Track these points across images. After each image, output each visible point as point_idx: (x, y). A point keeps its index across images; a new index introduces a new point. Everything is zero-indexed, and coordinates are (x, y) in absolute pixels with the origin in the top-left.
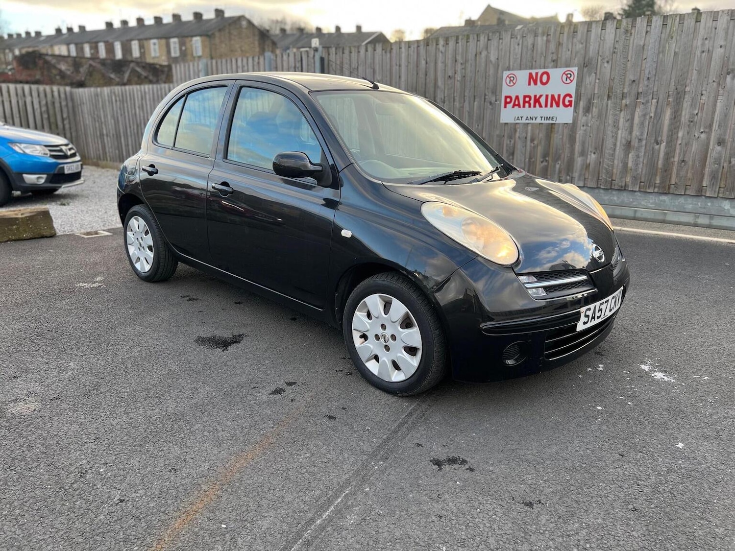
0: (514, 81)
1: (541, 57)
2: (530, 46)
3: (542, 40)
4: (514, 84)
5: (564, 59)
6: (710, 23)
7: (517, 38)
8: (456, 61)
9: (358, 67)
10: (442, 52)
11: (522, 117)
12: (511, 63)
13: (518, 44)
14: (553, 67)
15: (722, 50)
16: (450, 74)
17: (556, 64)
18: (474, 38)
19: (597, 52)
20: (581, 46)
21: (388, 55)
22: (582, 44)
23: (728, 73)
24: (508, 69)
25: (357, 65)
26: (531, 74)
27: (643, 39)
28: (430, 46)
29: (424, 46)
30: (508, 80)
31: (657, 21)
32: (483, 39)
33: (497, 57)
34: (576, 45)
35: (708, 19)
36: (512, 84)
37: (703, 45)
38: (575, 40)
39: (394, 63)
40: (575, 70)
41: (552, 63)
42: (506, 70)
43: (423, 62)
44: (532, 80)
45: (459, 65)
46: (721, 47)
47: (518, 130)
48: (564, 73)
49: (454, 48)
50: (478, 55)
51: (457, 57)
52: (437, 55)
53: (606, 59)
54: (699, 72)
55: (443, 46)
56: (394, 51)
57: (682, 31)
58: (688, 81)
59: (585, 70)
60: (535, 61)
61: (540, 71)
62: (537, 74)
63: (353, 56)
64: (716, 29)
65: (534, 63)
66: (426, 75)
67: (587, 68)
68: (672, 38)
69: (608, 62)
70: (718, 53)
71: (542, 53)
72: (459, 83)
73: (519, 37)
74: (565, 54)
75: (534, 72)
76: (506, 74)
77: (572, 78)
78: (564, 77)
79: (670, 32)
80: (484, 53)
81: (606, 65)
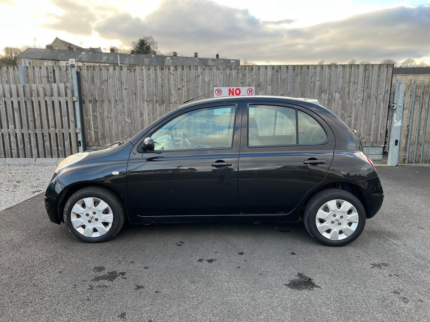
0: (221, 93)
1: (235, 81)
2: (228, 75)
3: (235, 72)
4: (221, 94)
5: (247, 82)
6: (314, 70)
7: (220, 70)
8: (183, 80)
9: (107, 80)
10: (172, 74)
11: (226, 112)
12: (218, 83)
13: (222, 73)
14: (242, 86)
15: (319, 82)
16: (179, 87)
17: (243, 84)
18: (194, 68)
19: (264, 80)
20: (255, 76)
21: (133, 73)
22: (256, 75)
23: (322, 92)
24: (216, 86)
25: (107, 78)
26: (230, 90)
27: (285, 75)
28: (164, 70)
29: (160, 70)
30: (217, 92)
31: (290, 67)
32: (200, 69)
33: (209, 79)
34: (253, 76)
35: (312, 68)
36: (219, 94)
37: (311, 79)
38: (252, 73)
39: (138, 79)
40: (254, 88)
41: (241, 84)
42: (215, 87)
43: (160, 79)
44: (231, 92)
45: (185, 82)
46: (318, 81)
47: (225, 119)
48: (248, 89)
49: (181, 73)
50: (197, 77)
51: (183, 78)
52: (170, 76)
53: (269, 84)
54: (311, 92)
55: (174, 71)
56: (137, 71)
57: (302, 73)
58: (306, 95)
59: (258, 88)
60: (232, 83)
61: (235, 88)
62: (233, 89)
63: (103, 72)
64: (315, 72)
65: (231, 84)
66: (163, 87)
67: (259, 87)
68: (298, 75)
69: (269, 85)
70: (318, 83)
71: (235, 79)
72: (186, 92)
73: (221, 70)
74: (248, 80)
75: (231, 88)
76: (215, 88)
77: (252, 92)
78: (248, 92)
79: (297, 73)
80: (201, 77)
81: (269, 86)
